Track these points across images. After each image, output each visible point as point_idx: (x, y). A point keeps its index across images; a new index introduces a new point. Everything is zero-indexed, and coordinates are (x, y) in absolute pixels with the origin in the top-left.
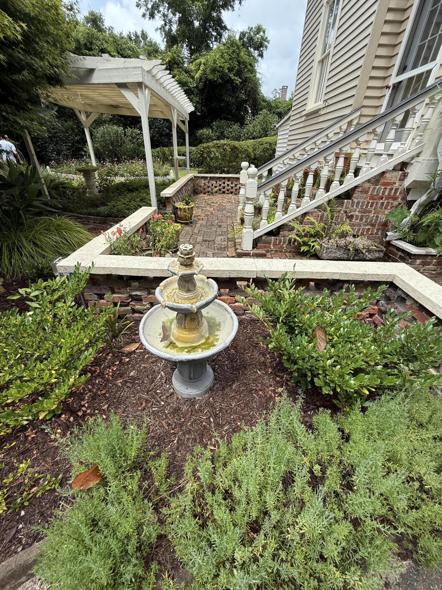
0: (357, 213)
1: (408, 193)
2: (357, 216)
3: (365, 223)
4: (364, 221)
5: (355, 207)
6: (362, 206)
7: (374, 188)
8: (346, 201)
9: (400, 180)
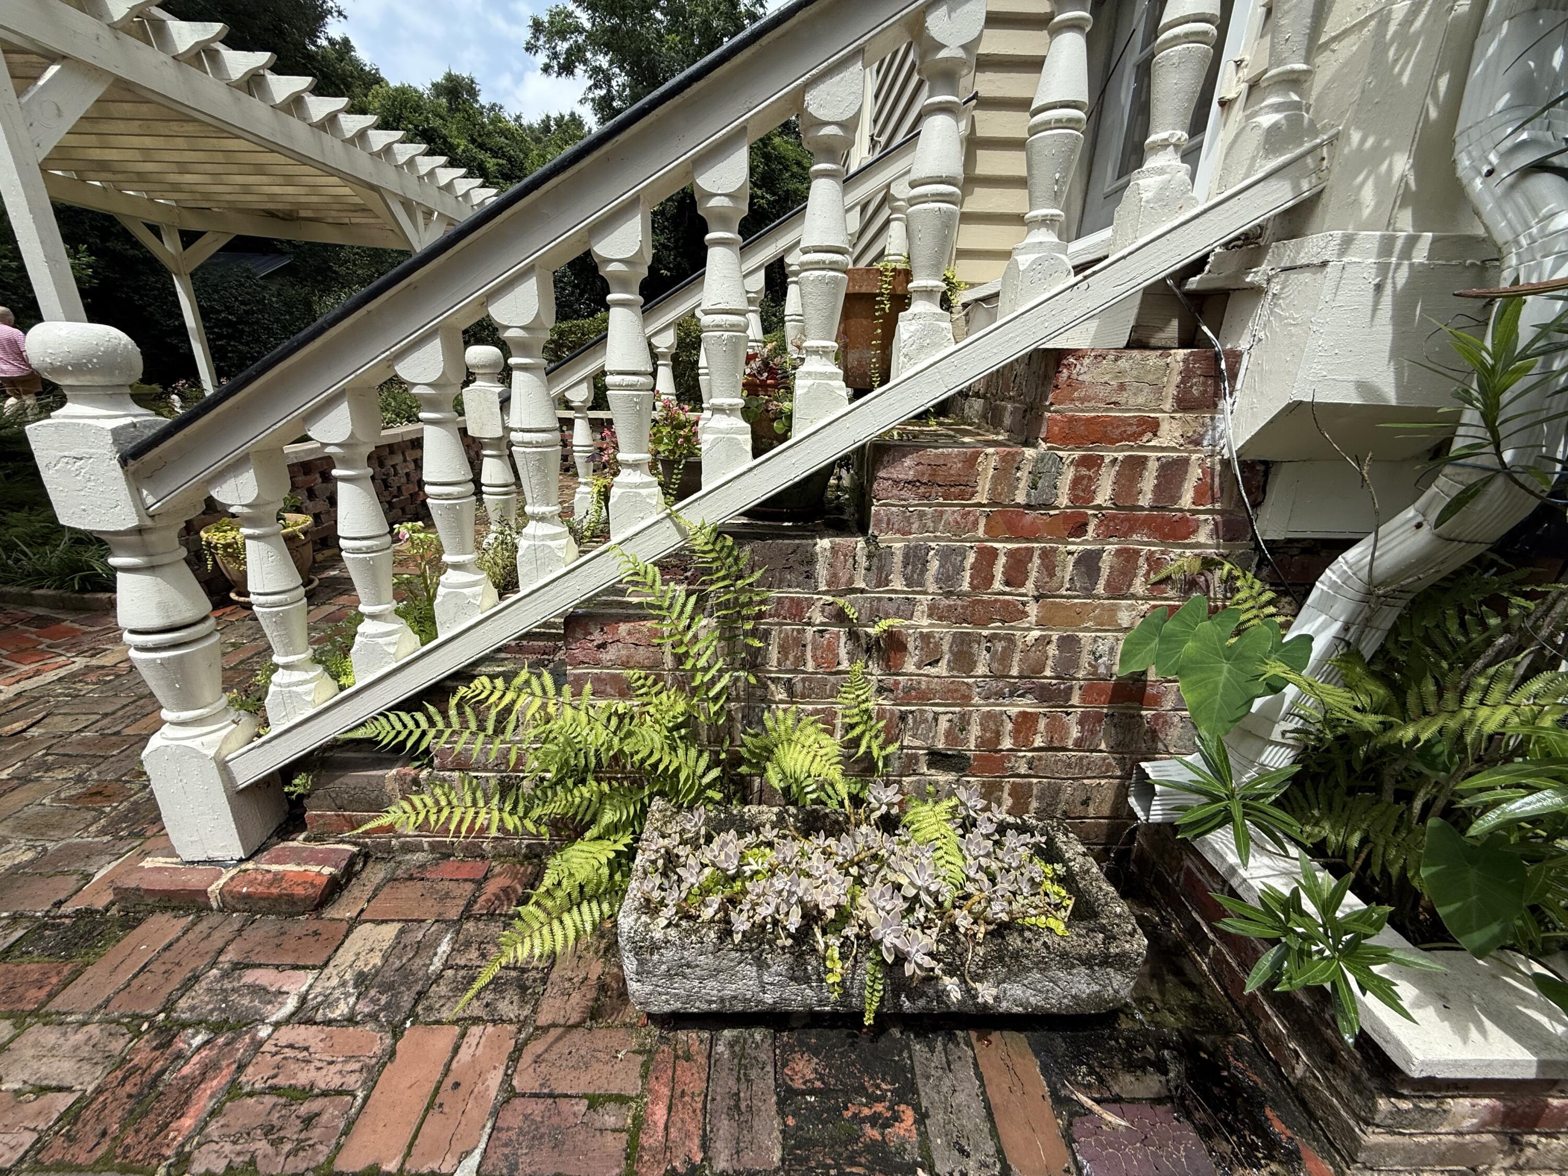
0: (923, 622)
1: (1258, 494)
2: (925, 638)
3: (994, 685)
4: (981, 669)
5: (898, 583)
6: (947, 579)
7: (1008, 466)
8: (824, 544)
9: (1184, 404)
